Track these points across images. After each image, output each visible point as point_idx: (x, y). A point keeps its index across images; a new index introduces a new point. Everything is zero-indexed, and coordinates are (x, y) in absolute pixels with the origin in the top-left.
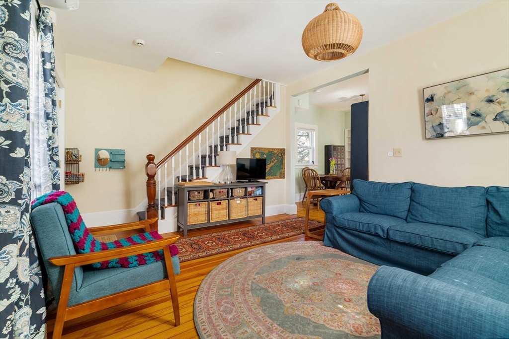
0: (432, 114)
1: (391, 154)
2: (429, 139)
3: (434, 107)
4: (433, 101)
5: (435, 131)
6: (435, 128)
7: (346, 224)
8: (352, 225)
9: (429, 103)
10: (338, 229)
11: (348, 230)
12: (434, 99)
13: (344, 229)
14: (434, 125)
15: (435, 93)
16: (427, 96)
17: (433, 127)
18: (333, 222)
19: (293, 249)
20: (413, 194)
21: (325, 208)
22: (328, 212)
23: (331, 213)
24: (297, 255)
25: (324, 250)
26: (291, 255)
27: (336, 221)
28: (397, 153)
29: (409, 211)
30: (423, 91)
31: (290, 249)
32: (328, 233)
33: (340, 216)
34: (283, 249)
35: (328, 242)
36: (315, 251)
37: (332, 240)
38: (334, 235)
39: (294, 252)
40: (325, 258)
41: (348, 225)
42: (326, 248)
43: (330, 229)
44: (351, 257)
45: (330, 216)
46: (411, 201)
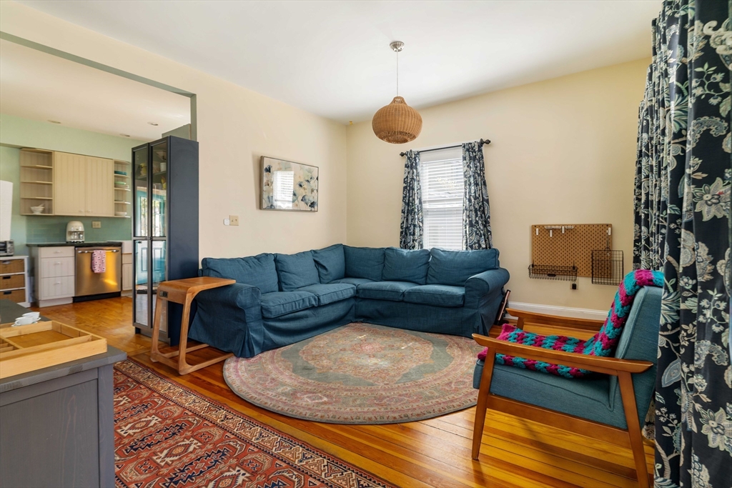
0: (268, 186)
1: (227, 222)
2: (265, 209)
3: (270, 178)
5: (270, 201)
6: (270, 198)
7: (282, 309)
8: (289, 309)
9: (267, 174)
10: (269, 323)
11: (283, 317)
12: (271, 171)
13: (277, 319)
14: (270, 196)
15: (272, 166)
16: (265, 166)
17: (268, 197)
18: (261, 317)
19: (268, 375)
20: (279, 265)
21: (248, 302)
22: (252, 307)
23: (258, 305)
24: (294, 371)
25: (268, 358)
26: (293, 374)
27: (270, 312)
28: (234, 221)
29: (280, 282)
30: (262, 158)
31: (270, 377)
32: (254, 336)
33: (271, 304)
34: (271, 382)
35: (256, 349)
36: (272, 362)
37: (262, 342)
38: (264, 333)
39: (282, 373)
40: (299, 356)
41: (285, 309)
42: (261, 357)
43: (258, 328)
44: (292, 345)
45: (255, 311)
46: (279, 272)
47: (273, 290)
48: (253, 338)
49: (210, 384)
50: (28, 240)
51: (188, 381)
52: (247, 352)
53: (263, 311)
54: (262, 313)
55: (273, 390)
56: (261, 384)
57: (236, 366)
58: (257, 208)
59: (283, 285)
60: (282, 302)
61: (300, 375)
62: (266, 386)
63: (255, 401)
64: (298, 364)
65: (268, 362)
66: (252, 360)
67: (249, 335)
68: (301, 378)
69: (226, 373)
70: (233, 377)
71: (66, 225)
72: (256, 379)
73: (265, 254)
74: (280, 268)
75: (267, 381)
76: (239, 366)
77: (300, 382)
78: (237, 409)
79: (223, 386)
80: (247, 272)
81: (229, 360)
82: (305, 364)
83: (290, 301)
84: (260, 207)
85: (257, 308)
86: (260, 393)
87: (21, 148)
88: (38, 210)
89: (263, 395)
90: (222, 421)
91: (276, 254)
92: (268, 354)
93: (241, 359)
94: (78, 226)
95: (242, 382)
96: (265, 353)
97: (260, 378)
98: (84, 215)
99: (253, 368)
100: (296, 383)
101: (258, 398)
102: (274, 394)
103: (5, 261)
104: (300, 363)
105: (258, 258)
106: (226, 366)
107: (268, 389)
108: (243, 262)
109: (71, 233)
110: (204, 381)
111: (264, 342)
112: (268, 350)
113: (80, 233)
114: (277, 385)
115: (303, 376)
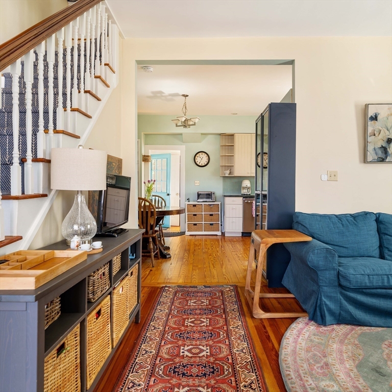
0: (375, 135)
1: (325, 177)
2: (371, 162)
3: (377, 127)
4: (377, 120)
5: (376, 154)
6: (377, 150)
7: (367, 281)
8: (376, 282)
9: (372, 122)
10: (348, 293)
11: (368, 291)
12: (378, 118)
14: (376, 148)
15: (379, 112)
16: (371, 113)
17: (375, 149)
18: (337, 284)
19: (325, 356)
20: (381, 226)
21: (321, 263)
22: (326, 270)
23: (334, 269)
24: (359, 366)
25: (340, 333)
26: (355, 370)
27: (350, 281)
28: (332, 176)
29: (381, 247)
30: (367, 106)
31: (325, 360)
32: (328, 303)
33: (352, 271)
34: (322, 367)
35: (328, 318)
36: (342, 342)
37: (338, 312)
38: (341, 303)
39: (342, 362)
40: (381, 348)
41: (370, 282)
42: (333, 330)
43: (333, 295)
44: (380, 329)
45: (329, 275)
46: (382, 235)
47: (370, 254)
48: (326, 305)
49: (268, 338)
50: (224, 192)
51: (255, 326)
52: (319, 318)
53: (340, 277)
54: (338, 278)
55: (316, 379)
56: (310, 365)
57: (302, 329)
58: (360, 162)
59: (386, 251)
60: (368, 271)
61: (363, 377)
62: (312, 370)
63: (289, 382)
64: (371, 359)
65: (337, 339)
66: (323, 329)
67: (321, 300)
68: (361, 381)
69: (288, 334)
70: (291, 340)
71: (241, 183)
72: (310, 354)
73: (365, 212)
74: (383, 231)
75: (318, 363)
76: (305, 329)
77: (356, 387)
78: (267, 381)
79: (276, 345)
80: (337, 231)
81: (300, 320)
82: (381, 364)
83: (380, 272)
84: (365, 160)
85: (332, 272)
86: (300, 375)
87: (220, 134)
88: (227, 173)
89: (301, 380)
90: (245, 386)
91: (379, 214)
92: (343, 329)
93: (313, 322)
94: (247, 183)
95: (294, 352)
96: (342, 326)
97: (315, 355)
98: (249, 175)
99: (316, 340)
100: (349, 385)
101: (294, 380)
102: (314, 385)
103: (211, 205)
104: (374, 359)
105: (355, 217)
106: (293, 325)
107: (311, 375)
108: (336, 220)
109: (244, 188)
110: (267, 332)
111: (340, 313)
112: (347, 324)
113: (248, 188)
114: (325, 375)
115: (366, 378)
